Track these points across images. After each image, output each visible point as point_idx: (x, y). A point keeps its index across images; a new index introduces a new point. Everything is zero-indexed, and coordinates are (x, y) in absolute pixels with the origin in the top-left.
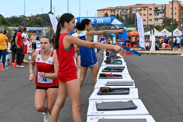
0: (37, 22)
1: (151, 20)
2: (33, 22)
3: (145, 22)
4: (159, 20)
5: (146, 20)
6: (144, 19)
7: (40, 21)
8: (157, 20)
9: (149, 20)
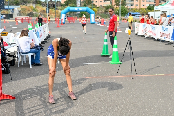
0: (15, 3)
1: (101, 2)
2: (12, 3)
3: (96, 3)
4: (107, 1)
5: (98, 2)
6: (96, 1)
7: (17, 1)
8: (105, 2)
9: (100, 2)
